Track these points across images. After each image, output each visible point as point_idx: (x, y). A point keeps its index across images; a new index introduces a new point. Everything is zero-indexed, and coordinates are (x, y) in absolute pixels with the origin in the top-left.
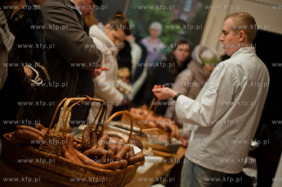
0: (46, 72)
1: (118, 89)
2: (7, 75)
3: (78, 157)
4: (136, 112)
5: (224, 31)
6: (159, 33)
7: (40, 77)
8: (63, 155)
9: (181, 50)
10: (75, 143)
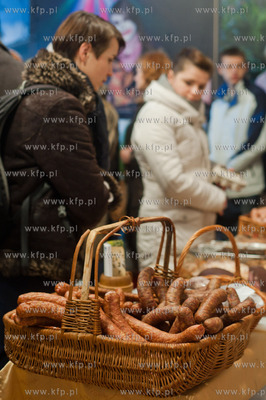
3: (134, 329)
8: (105, 332)
10: (128, 303)
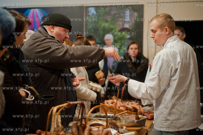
0: (34, 90)
1: (92, 89)
2: (5, 101)
4: (108, 103)
5: (152, 30)
6: (112, 41)
7: (31, 95)
9: (132, 49)
